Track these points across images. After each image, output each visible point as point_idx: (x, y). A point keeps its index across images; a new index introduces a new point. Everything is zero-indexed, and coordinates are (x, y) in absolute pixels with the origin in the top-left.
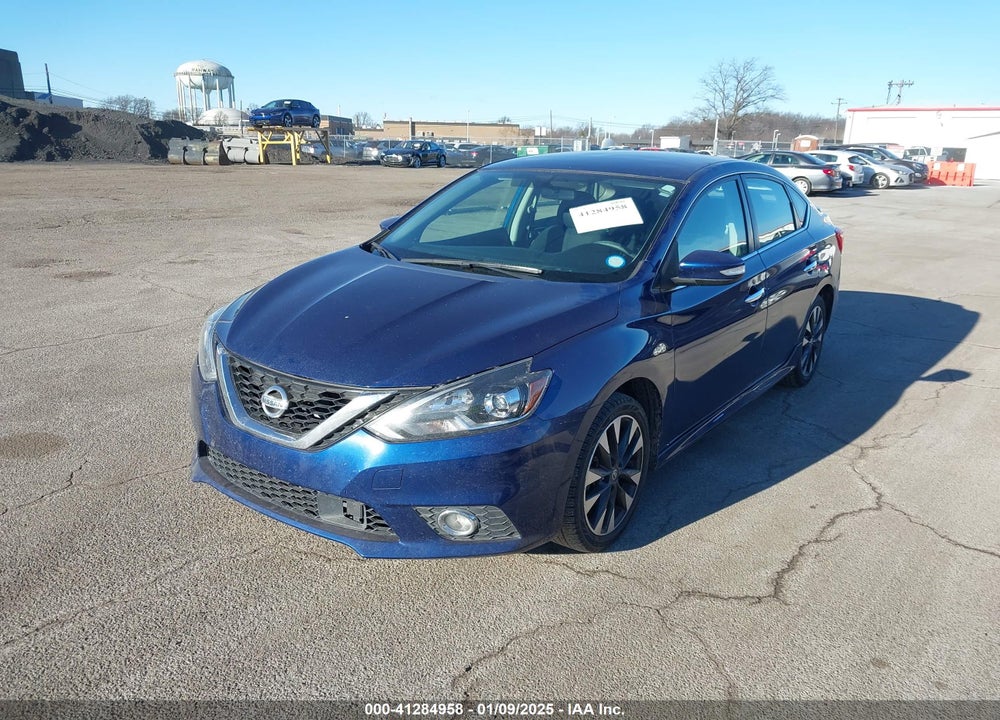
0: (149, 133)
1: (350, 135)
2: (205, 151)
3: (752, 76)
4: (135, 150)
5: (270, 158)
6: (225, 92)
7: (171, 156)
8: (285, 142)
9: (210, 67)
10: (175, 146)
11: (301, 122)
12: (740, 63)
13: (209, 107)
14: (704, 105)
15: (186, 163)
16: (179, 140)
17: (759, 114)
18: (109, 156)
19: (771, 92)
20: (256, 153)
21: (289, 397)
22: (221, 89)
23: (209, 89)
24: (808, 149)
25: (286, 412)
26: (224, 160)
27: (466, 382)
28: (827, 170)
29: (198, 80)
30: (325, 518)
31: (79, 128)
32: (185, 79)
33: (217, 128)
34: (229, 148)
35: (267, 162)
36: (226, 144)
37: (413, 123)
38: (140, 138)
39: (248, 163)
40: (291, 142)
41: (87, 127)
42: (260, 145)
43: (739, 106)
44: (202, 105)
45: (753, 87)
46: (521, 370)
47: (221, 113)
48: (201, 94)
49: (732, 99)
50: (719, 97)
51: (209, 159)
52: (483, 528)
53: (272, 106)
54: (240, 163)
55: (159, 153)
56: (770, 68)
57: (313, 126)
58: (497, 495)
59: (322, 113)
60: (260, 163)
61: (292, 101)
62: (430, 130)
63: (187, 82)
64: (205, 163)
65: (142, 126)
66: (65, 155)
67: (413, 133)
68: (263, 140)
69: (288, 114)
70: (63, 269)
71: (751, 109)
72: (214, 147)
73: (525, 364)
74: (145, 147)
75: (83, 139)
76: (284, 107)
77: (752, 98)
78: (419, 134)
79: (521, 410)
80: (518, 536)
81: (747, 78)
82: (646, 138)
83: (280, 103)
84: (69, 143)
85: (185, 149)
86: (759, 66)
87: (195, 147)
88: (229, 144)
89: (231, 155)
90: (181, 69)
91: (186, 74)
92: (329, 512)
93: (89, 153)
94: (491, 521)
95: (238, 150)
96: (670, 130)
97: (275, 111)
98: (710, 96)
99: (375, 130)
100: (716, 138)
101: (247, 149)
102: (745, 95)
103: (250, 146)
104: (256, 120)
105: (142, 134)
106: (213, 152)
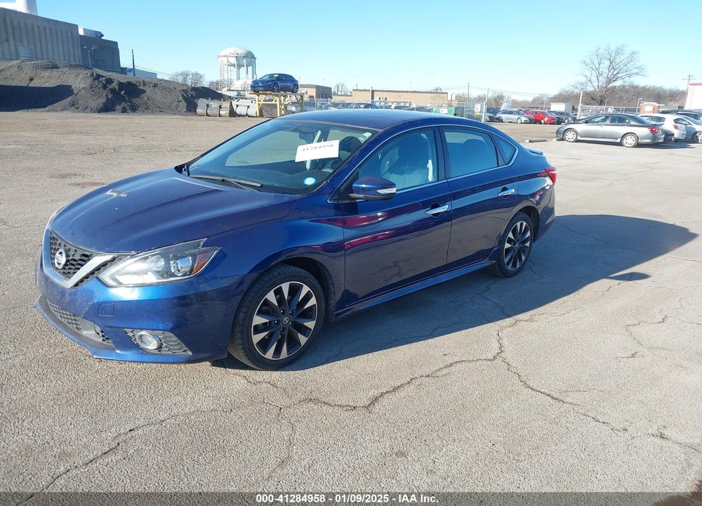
0: (187, 95)
1: (329, 99)
2: (220, 107)
3: (622, 58)
4: (178, 106)
5: (265, 114)
6: (250, 68)
7: (199, 111)
8: (273, 102)
9: (241, 52)
10: (202, 103)
11: (285, 89)
12: (613, 48)
13: (238, 78)
14: (583, 79)
15: (208, 115)
16: (205, 100)
17: (624, 87)
18: (160, 110)
19: (636, 70)
20: (254, 110)
21: (67, 256)
22: (247, 66)
23: (239, 66)
24: (650, 112)
25: (66, 265)
26: (233, 114)
27: (158, 251)
28: (653, 128)
29: (233, 60)
30: (85, 333)
31: (144, 91)
32: (225, 60)
33: (242, 92)
34: (237, 106)
35: (261, 115)
36: (235, 103)
37: (373, 91)
38: (181, 98)
39: (249, 116)
40: (278, 103)
41: (149, 91)
42: (257, 104)
43: (609, 81)
44: (234, 77)
45: (622, 66)
46: (197, 246)
47: (246, 82)
48: (234, 70)
49: (605, 75)
50: (594, 74)
51: (222, 113)
52: (164, 345)
53: (267, 78)
54: (244, 116)
55: (192, 108)
56: (636, 53)
57: (293, 92)
58: (170, 325)
59: (299, 83)
60: (257, 117)
61: (280, 75)
62: (384, 95)
63: (225, 61)
64: (220, 116)
65: (183, 91)
66: (134, 109)
67: (373, 98)
68: (259, 101)
69: (276, 83)
70: (79, 180)
71: (618, 83)
72: (226, 105)
73: (200, 242)
74: (183, 104)
75: (146, 99)
76: (274, 79)
77: (620, 75)
78: (376, 99)
79: (191, 272)
80: (190, 353)
81: (618, 60)
82: (541, 104)
83: (272, 76)
84: (136, 101)
85: (208, 106)
86: (628, 51)
87: (214, 104)
88: (238, 103)
89: (238, 111)
90: (222, 54)
91: (226, 56)
92: (87, 329)
93: (148, 108)
94: (168, 341)
95: (243, 107)
96: (559, 98)
97: (267, 82)
98: (588, 73)
99: (347, 95)
100: (580, 104)
101: (248, 107)
102: (615, 73)
103: (251, 105)
104: (254, 87)
105: (183, 96)
106: (225, 108)
